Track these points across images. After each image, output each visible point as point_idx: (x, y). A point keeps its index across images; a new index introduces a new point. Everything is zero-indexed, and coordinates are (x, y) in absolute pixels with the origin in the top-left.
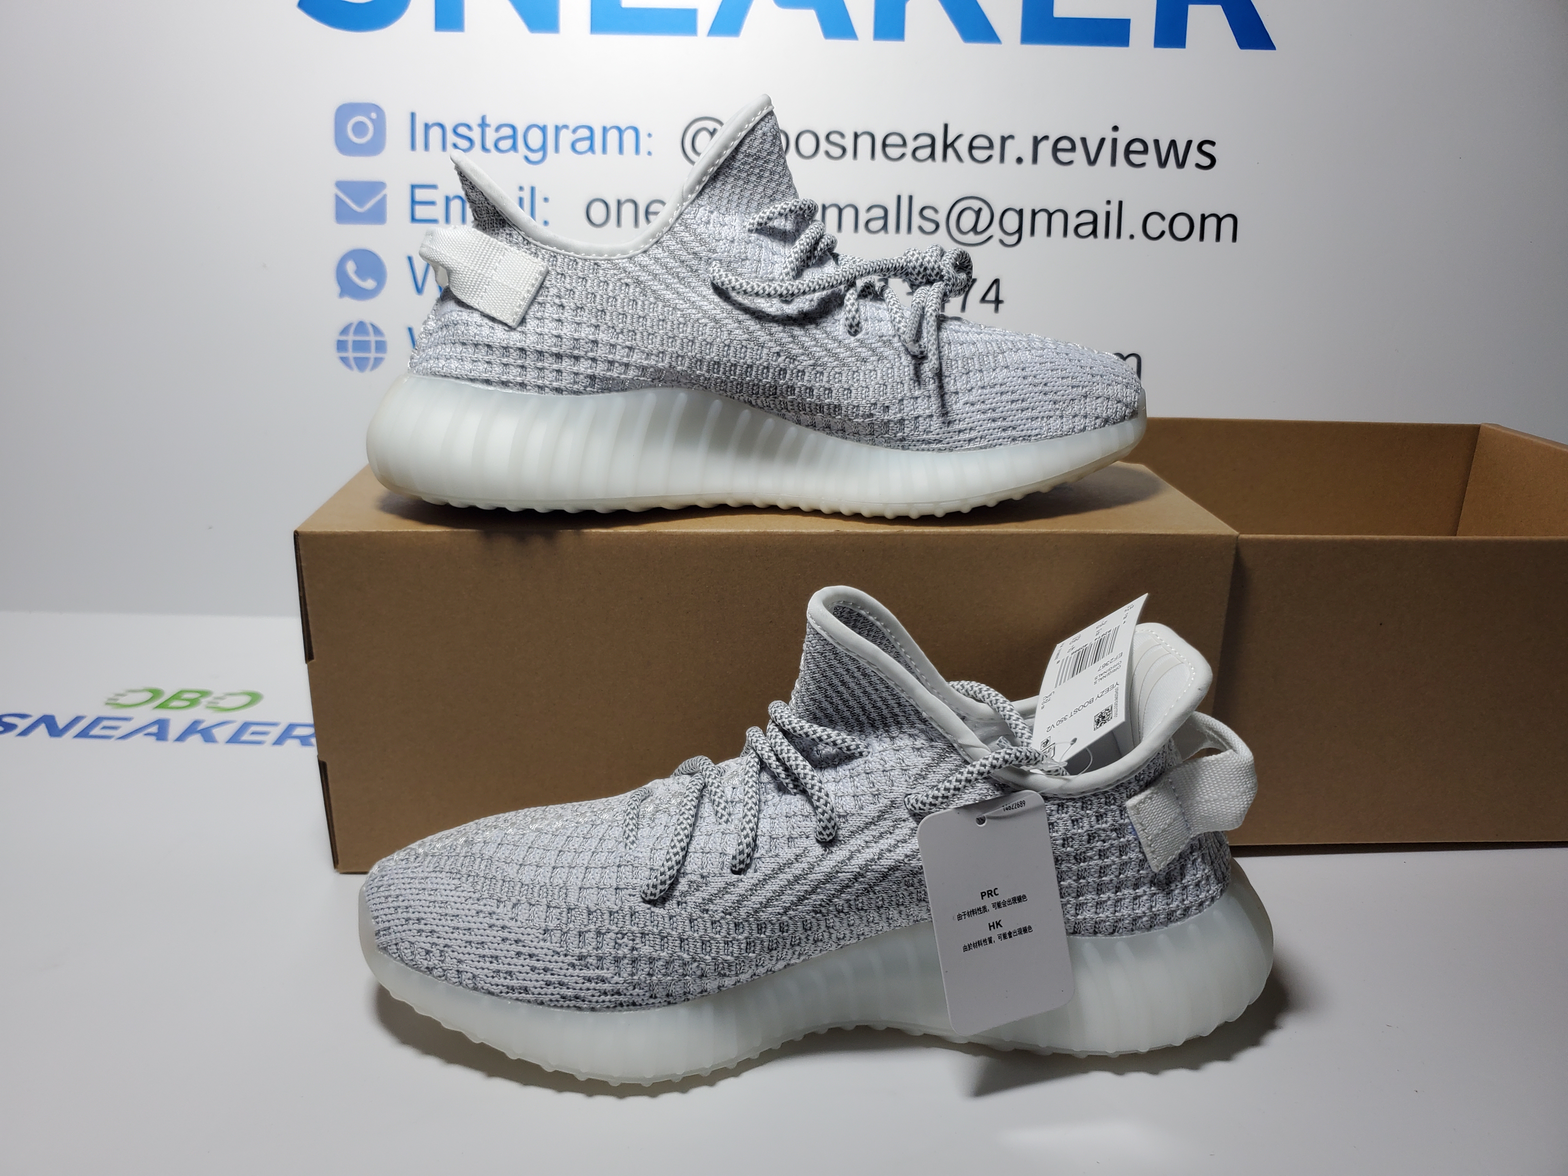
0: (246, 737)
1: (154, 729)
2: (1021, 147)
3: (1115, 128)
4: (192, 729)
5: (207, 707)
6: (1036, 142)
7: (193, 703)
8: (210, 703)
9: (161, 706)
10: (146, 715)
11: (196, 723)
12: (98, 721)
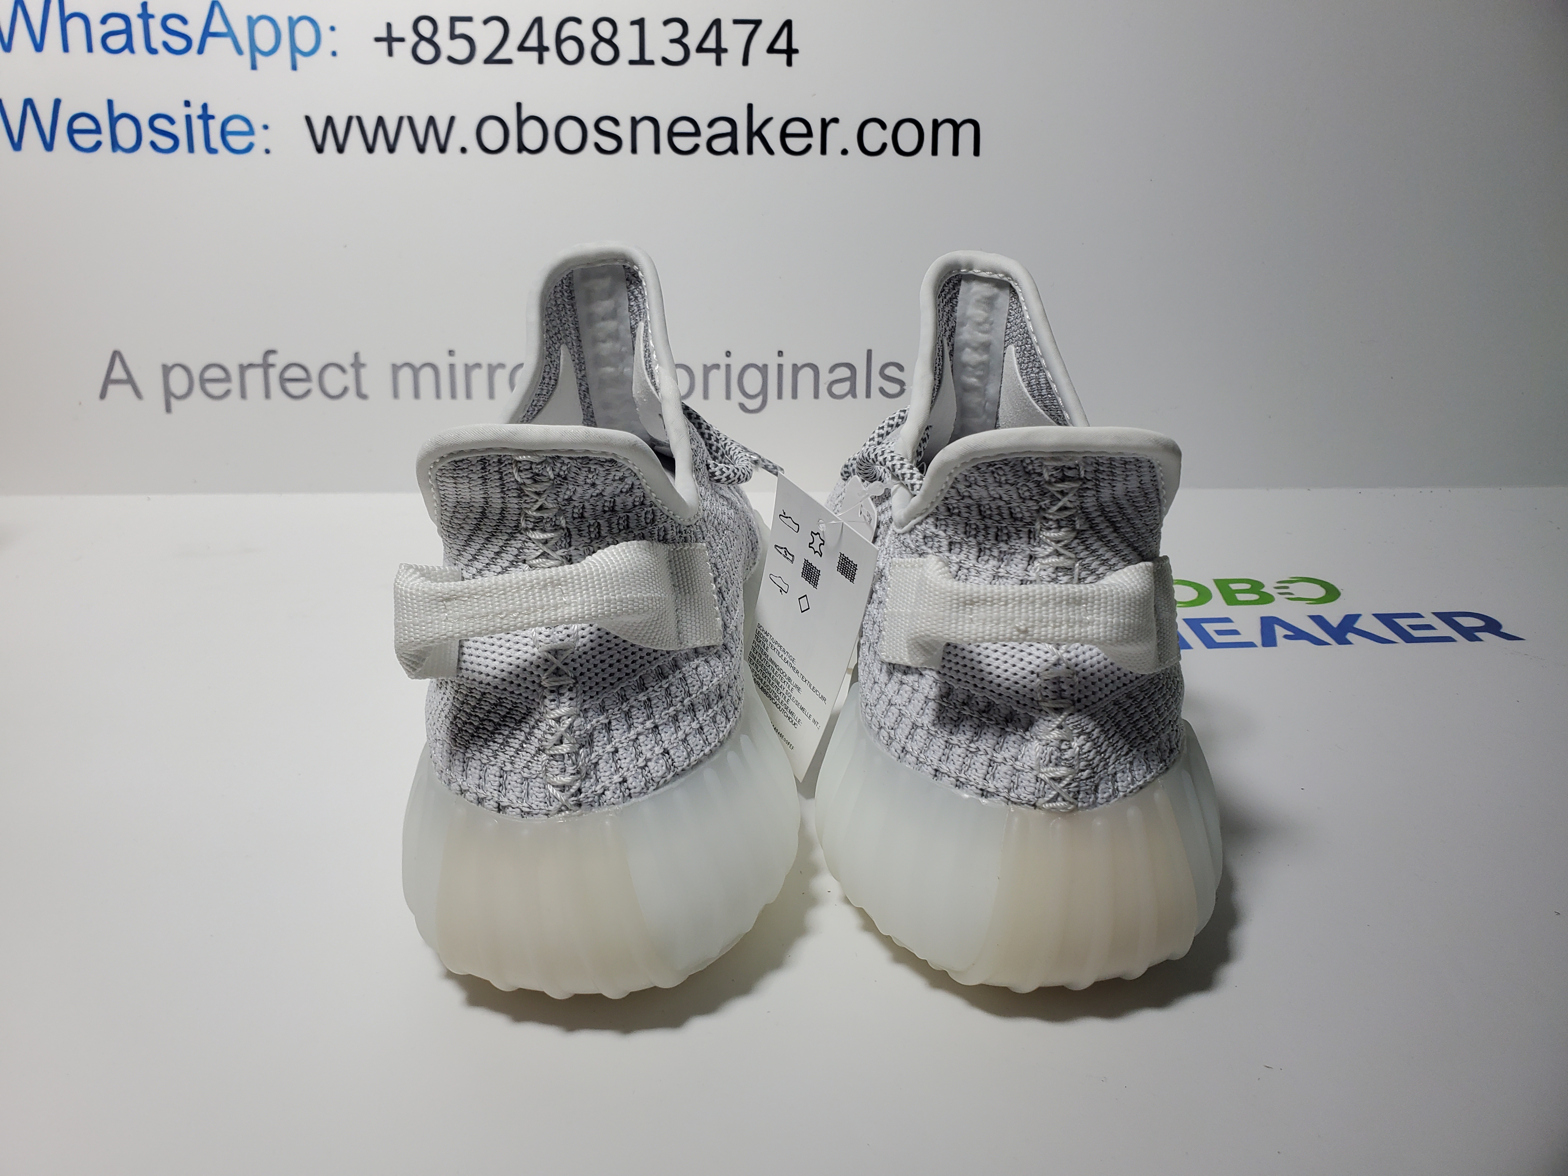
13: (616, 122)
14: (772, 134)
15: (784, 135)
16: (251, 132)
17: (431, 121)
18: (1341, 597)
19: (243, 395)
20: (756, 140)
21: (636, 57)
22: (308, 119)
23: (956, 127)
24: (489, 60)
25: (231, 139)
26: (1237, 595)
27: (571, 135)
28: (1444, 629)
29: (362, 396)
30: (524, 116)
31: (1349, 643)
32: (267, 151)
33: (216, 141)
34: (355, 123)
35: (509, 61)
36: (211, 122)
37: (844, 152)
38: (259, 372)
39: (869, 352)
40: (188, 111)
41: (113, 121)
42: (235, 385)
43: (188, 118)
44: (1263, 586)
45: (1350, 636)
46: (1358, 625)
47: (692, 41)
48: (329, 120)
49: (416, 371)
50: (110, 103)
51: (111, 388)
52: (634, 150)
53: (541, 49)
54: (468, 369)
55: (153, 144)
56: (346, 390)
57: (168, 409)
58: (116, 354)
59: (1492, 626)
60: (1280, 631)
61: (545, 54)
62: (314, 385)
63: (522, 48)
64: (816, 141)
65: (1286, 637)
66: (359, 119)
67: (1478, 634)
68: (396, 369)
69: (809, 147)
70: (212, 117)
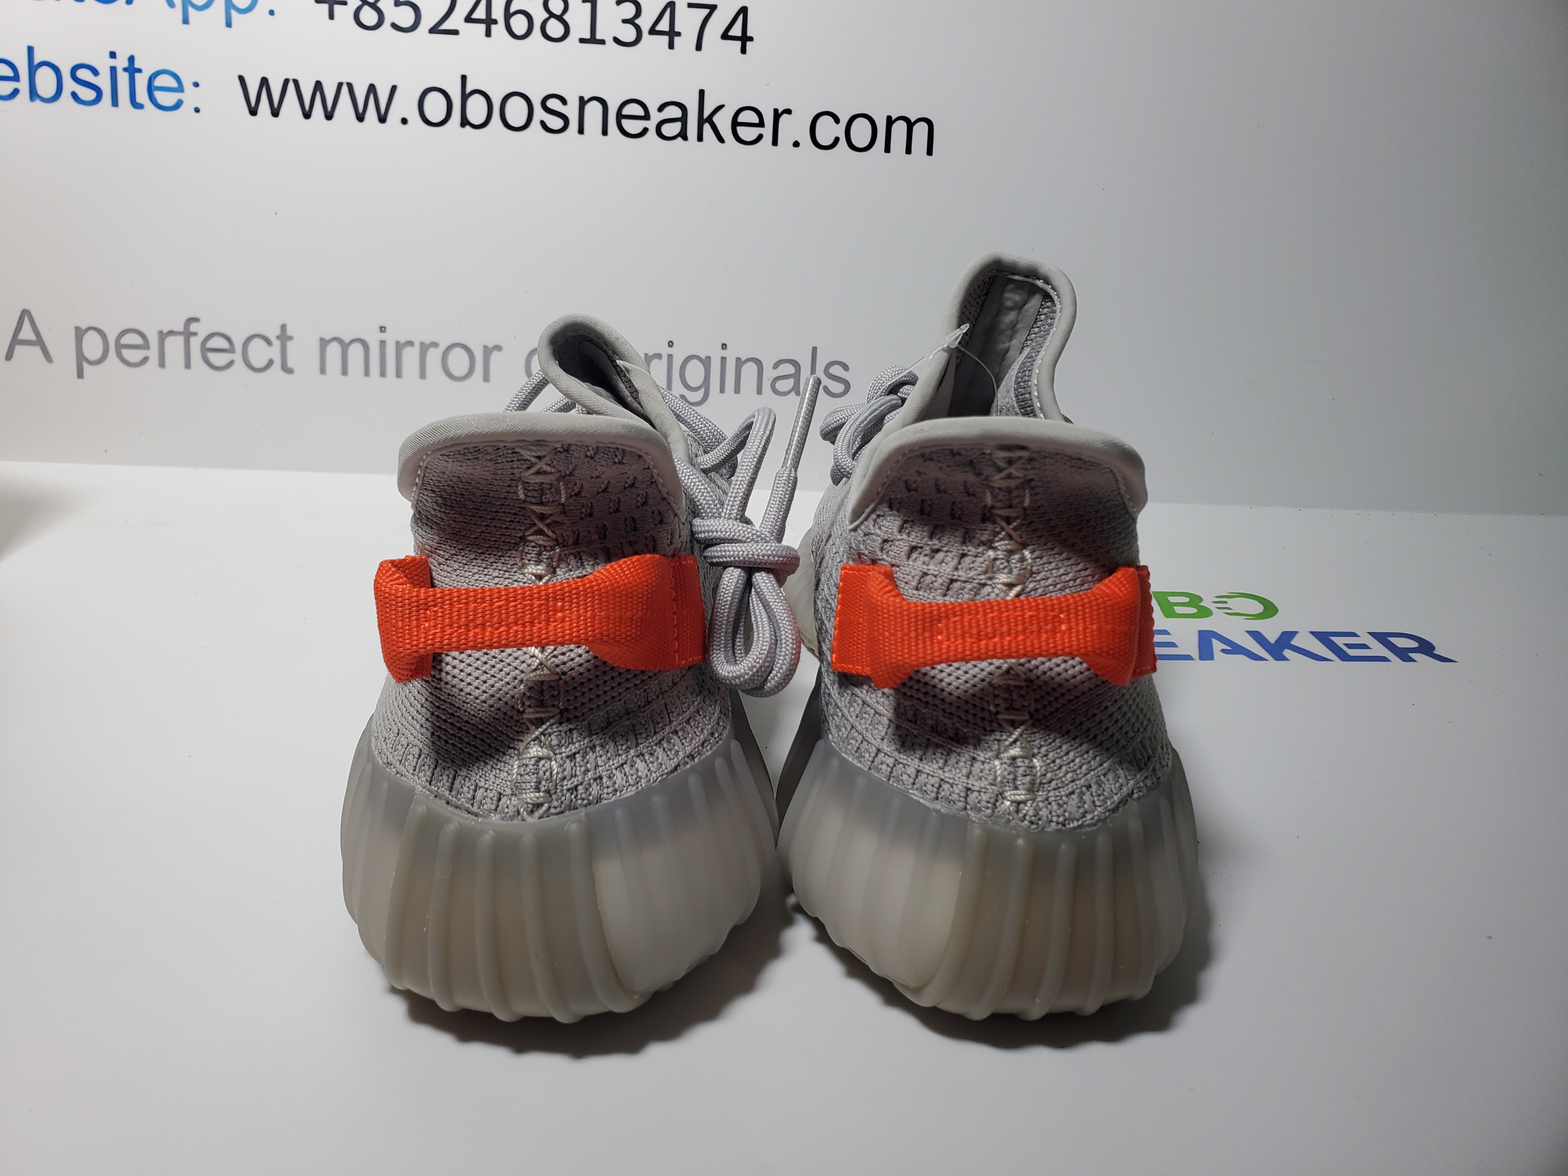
13: (564, 101)
14: (723, 121)
15: (735, 124)
16: (180, 89)
17: (372, 89)
18: (1278, 614)
19: (162, 364)
20: (707, 127)
21: (587, 36)
22: (241, 79)
23: (910, 125)
24: (433, 30)
25: (158, 95)
26: (1175, 608)
27: (516, 112)
28: (1378, 649)
29: (288, 371)
30: (468, 90)
31: (1285, 659)
32: (197, 110)
33: (142, 96)
34: (291, 86)
35: (455, 32)
36: (137, 75)
37: (796, 144)
38: (180, 340)
39: (815, 349)
40: (113, 63)
41: (33, 69)
42: (153, 353)
43: (113, 70)
44: (1202, 600)
45: (1287, 653)
46: (1294, 642)
47: (645, 22)
48: (264, 82)
49: (345, 347)
50: (30, 50)
51: (18, 349)
52: (581, 131)
53: (489, 22)
54: (400, 347)
55: (74, 95)
56: (270, 363)
57: (80, 375)
58: (25, 314)
59: (1426, 648)
60: (1217, 645)
61: (493, 27)
62: (238, 357)
63: (469, 19)
64: (767, 132)
65: (1223, 651)
66: (296, 82)
67: (1412, 655)
68: (324, 343)
69: (760, 137)
70: (140, 71)
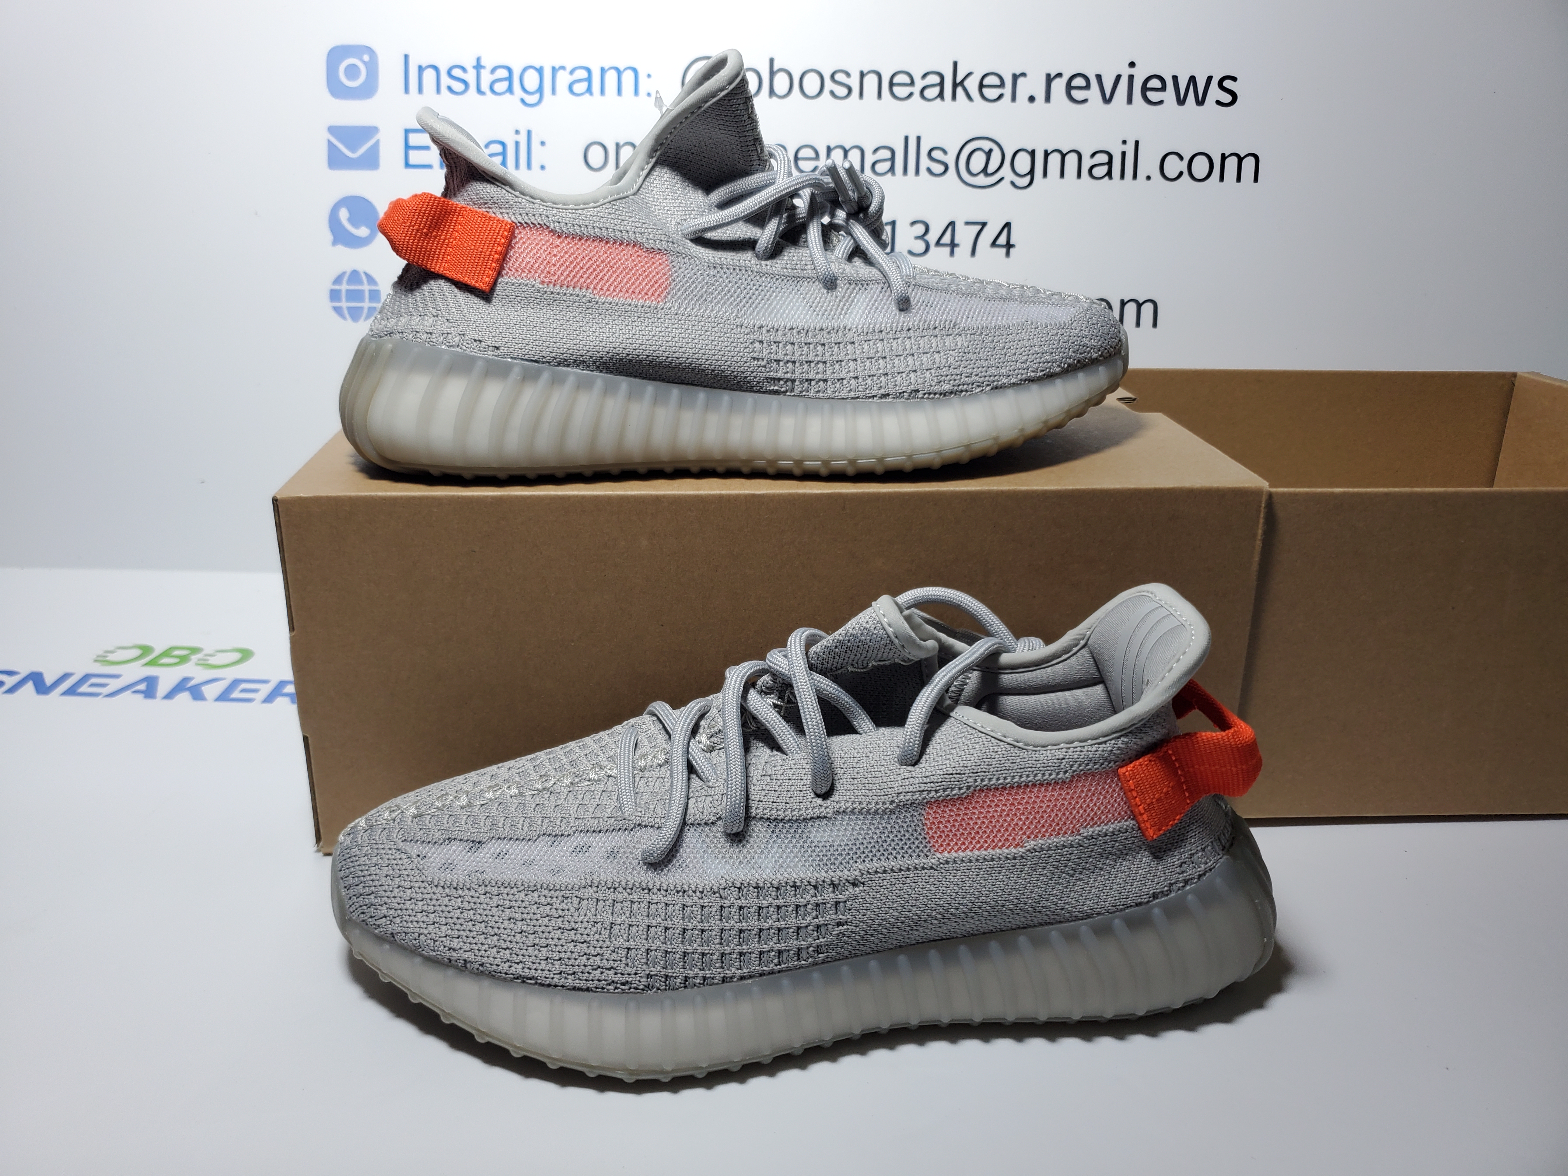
0: (236, 695)
1: (142, 687)
2: (1033, 85)
3: (1132, 65)
4: (181, 686)
5: (197, 664)
6: (1049, 79)
7: (183, 660)
8: (199, 660)
9: (152, 663)
10: (135, 672)
11: (186, 680)
12: (86, 678)
